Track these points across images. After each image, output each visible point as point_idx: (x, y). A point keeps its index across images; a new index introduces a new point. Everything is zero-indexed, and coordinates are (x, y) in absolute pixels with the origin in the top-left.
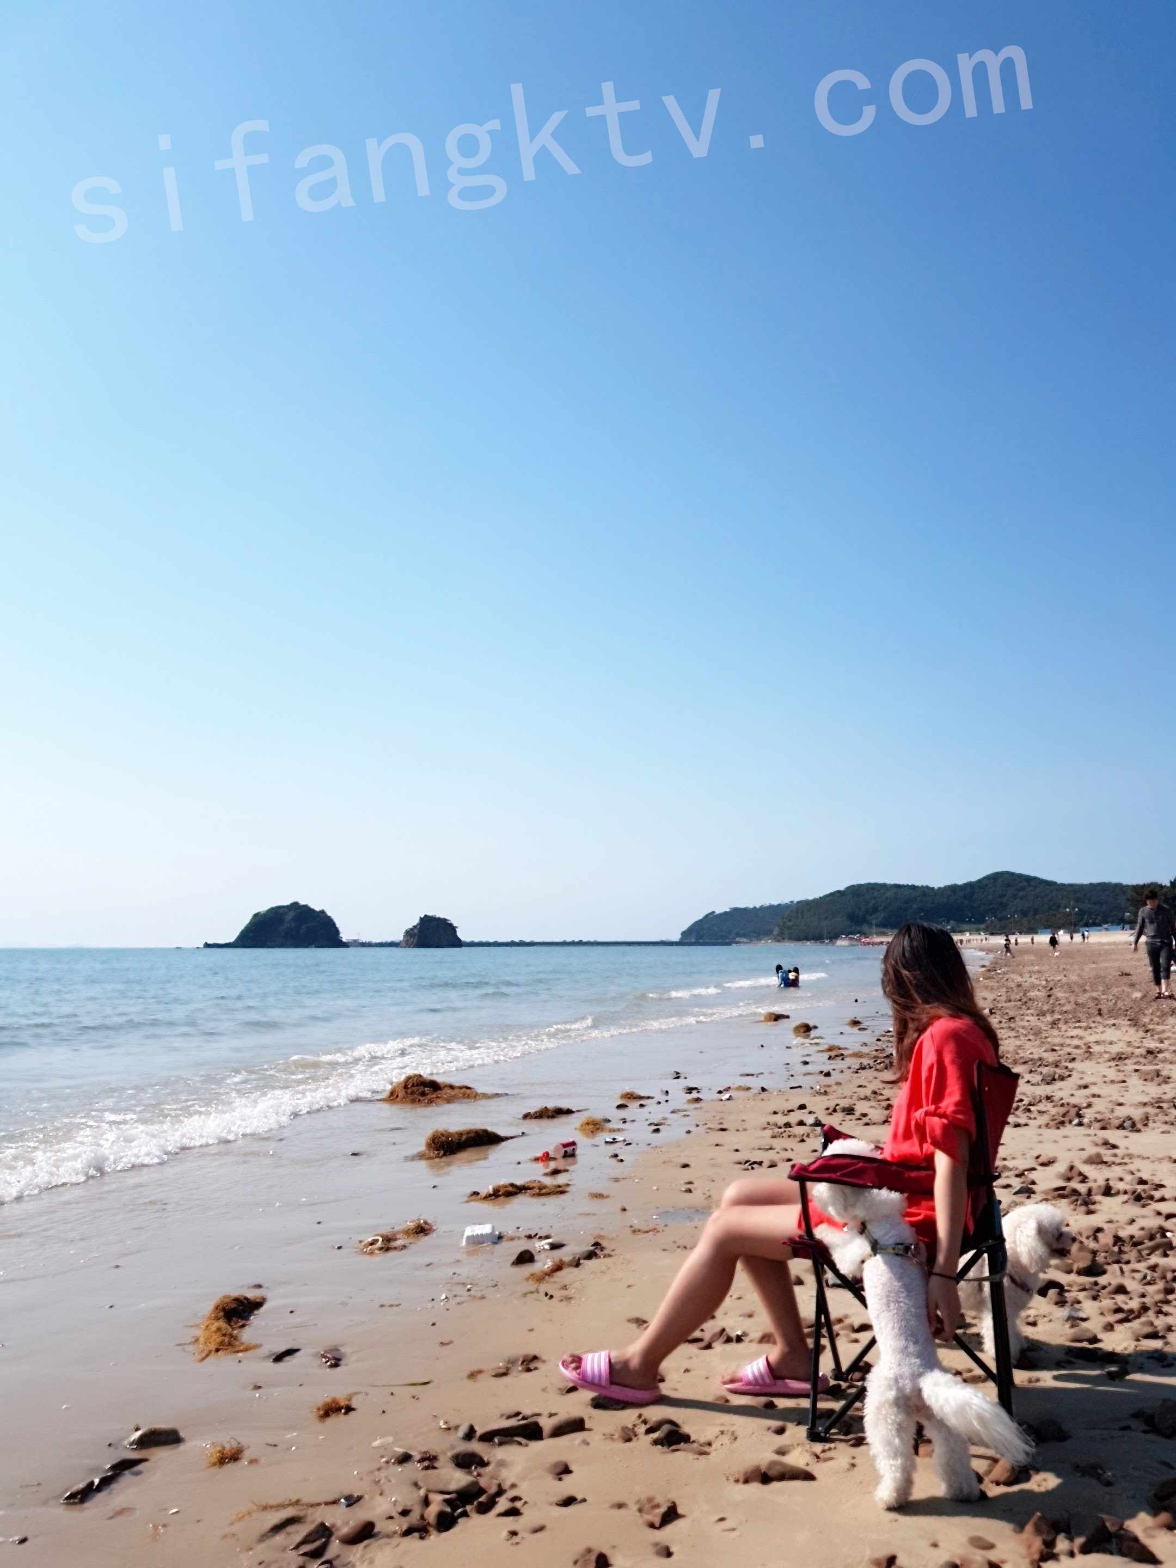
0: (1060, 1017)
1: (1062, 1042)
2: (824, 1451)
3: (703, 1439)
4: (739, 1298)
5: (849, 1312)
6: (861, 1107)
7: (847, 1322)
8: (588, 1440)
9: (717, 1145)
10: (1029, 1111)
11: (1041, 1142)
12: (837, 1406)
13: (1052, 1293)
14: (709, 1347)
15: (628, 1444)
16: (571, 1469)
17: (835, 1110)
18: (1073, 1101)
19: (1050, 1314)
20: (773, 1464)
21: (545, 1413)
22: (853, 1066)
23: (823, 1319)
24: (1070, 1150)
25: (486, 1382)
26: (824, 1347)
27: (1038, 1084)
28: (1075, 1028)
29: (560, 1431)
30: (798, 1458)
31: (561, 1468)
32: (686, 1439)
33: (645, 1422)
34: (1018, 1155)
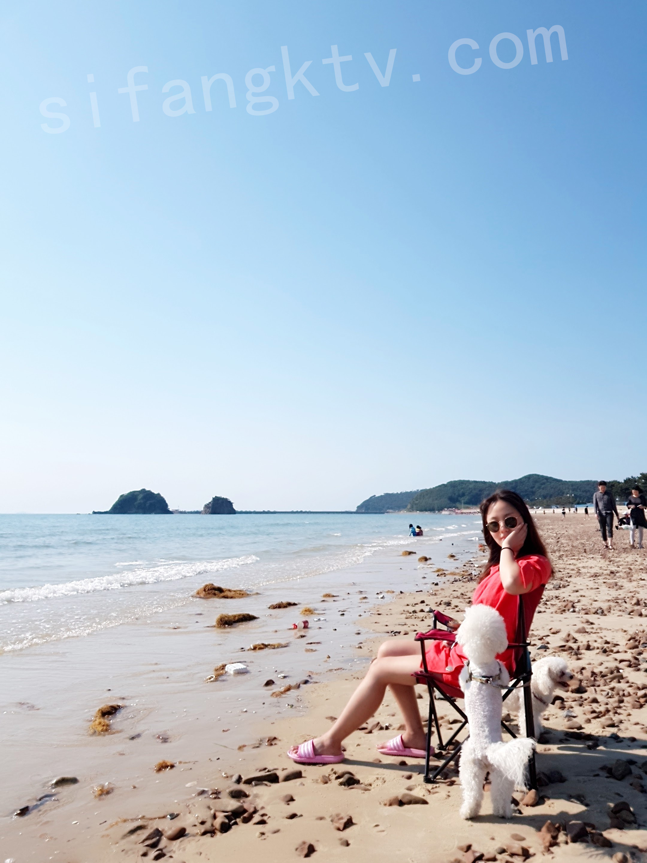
0: (563, 553)
1: (564, 567)
2: (433, 788)
3: (367, 782)
4: (387, 706)
5: (447, 713)
6: (454, 602)
7: (446, 718)
8: (304, 783)
9: (376, 623)
10: (546, 604)
11: (552, 621)
12: (441, 763)
13: (558, 702)
14: (370, 732)
15: (326, 785)
16: (294, 798)
17: (440, 604)
18: (570, 599)
19: (556, 714)
20: (405, 795)
21: (281, 768)
22: (450, 580)
23: (433, 717)
24: (568, 625)
25: (249, 751)
26: (433, 732)
27: (551, 590)
28: (572, 559)
29: (288, 778)
30: (419, 792)
31: (288, 798)
32: (358, 782)
33: (335, 773)
34: (540, 628)
